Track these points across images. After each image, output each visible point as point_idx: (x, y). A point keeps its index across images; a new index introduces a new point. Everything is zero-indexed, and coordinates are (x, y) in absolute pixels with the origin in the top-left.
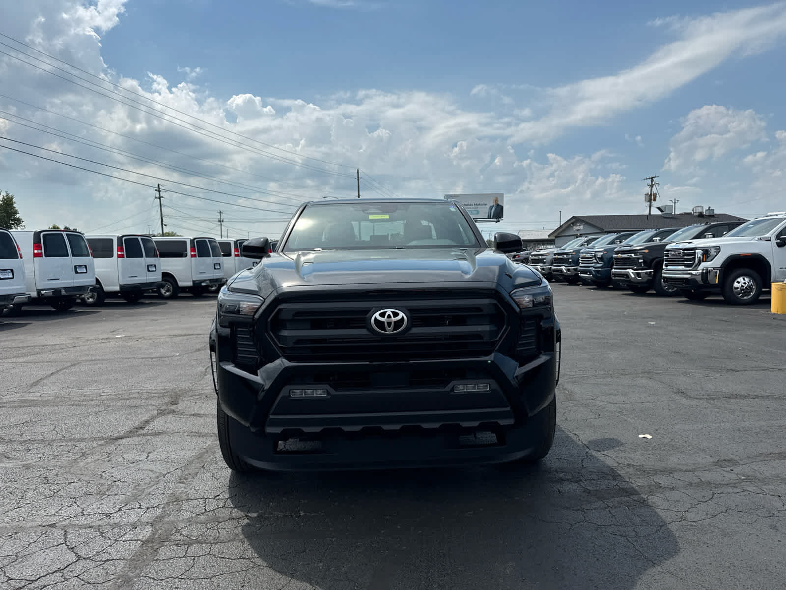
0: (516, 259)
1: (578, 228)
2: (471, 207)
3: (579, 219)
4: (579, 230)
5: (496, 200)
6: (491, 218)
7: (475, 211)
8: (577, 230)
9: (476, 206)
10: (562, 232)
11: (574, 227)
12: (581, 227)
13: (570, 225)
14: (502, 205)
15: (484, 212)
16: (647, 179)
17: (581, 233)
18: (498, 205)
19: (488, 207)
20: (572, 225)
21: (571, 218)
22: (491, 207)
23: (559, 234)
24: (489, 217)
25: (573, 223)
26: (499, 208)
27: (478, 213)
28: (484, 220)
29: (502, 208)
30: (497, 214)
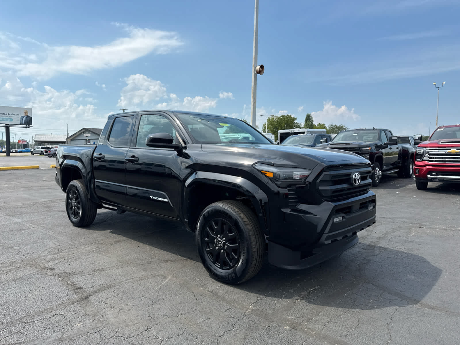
0: (48, 153)
1: (87, 135)
2: (6, 115)
3: (89, 130)
4: (88, 136)
5: (26, 113)
6: (22, 125)
7: (9, 118)
8: (86, 136)
9: (9, 115)
10: (75, 137)
11: (84, 134)
12: (89, 135)
13: (81, 133)
14: (31, 116)
15: (17, 120)
16: (121, 110)
17: (89, 138)
18: (28, 116)
19: (20, 117)
20: (83, 133)
21: (82, 129)
22: (23, 117)
23: (73, 138)
24: (21, 124)
25: (83, 132)
26: (29, 118)
27: (12, 120)
28: (16, 126)
29: (31, 118)
30: (28, 122)
